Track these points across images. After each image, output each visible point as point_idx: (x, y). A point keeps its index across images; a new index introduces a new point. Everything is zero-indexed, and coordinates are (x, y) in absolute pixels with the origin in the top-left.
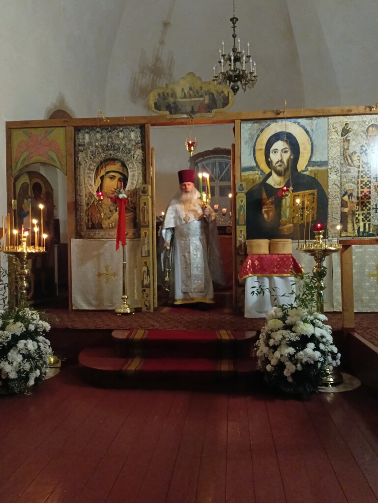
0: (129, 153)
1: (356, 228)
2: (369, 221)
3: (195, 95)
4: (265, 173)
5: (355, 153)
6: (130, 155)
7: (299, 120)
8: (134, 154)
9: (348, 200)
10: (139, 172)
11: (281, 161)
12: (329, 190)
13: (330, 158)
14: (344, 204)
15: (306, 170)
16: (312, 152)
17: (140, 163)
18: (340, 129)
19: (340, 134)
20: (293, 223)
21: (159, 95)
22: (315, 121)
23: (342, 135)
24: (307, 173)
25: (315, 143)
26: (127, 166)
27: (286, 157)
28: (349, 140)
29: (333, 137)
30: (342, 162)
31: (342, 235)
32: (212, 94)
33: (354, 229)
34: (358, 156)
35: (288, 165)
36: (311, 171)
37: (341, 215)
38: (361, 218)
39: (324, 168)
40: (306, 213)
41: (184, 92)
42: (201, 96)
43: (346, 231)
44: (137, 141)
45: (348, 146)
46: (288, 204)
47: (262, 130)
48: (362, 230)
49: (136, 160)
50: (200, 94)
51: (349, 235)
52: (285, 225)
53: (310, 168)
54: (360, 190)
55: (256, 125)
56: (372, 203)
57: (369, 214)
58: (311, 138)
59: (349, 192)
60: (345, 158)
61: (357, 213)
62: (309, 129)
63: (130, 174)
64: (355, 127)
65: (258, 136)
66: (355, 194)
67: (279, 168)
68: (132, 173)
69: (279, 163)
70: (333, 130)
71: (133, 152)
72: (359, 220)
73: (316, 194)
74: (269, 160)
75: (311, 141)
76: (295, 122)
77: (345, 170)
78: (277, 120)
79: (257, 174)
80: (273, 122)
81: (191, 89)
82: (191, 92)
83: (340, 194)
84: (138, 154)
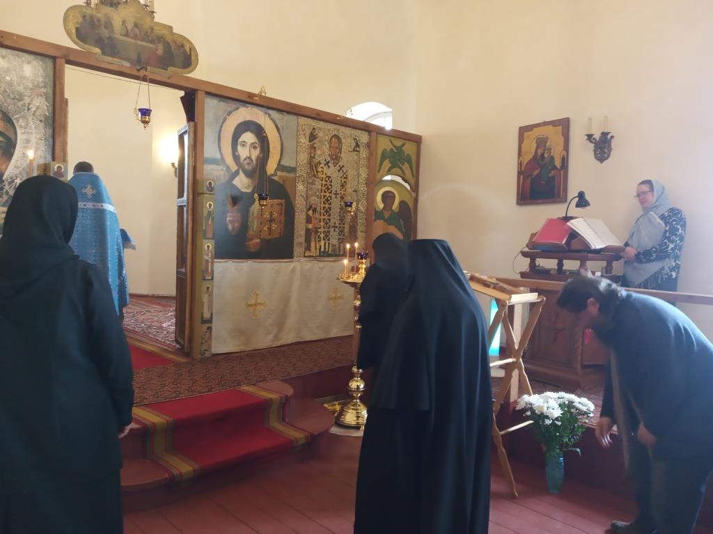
0: (19, 101)
1: (318, 247)
2: (329, 240)
3: (143, 37)
4: (231, 170)
5: (320, 163)
6: (22, 103)
7: (271, 112)
8: (29, 104)
9: (312, 216)
10: (39, 136)
11: (250, 158)
12: (296, 202)
13: (298, 164)
14: (309, 220)
15: (275, 174)
16: (282, 154)
17: (41, 121)
18: (308, 133)
19: (308, 138)
20: (260, 238)
21: (84, 17)
22: (287, 117)
23: (310, 142)
24: (276, 178)
25: (285, 144)
26: (15, 121)
27: (255, 154)
28: (315, 148)
29: (301, 140)
30: (309, 171)
31: (306, 255)
32: (168, 43)
33: (316, 249)
34: (322, 168)
35: (257, 165)
36: (280, 177)
37: (306, 231)
38: (322, 236)
39: (292, 175)
40: (274, 226)
41: (126, 28)
42: (152, 42)
43: (310, 250)
44: (36, 83)
45: (315, 155)
46: (255, 214)
47: (230, 113)
48: (322, 249)
49: (33, 114)
50: (150, 38)
51: (311, 254)
52: (252, 240)
53: (279, 173)
54: (323, 205)
55: (222, 103)
56: (331, 221)
57: (329, 232)
58: (281, 137)
59: (314, 206)
60: (311, 167)
61: (319, 230)
62: (279, 126)
63: (20, 137)
64: (321, 134)
65: (225, 120)
66: (318, 209)
67: (247, 167)
68: (25, 136)
69: (248, 161)
70: (302, 132)
71: (27, 100)
72: (320, 238)
73: (284, 205)
74: (237, 154)
75: (281, 140)
76: (266, 113)
77: (311, 181)
78: (247, 105)
79: (222, 170)
80: (243, 106)
81: (136, 25)
82: (136, 30)
83: (306, 207)
84: (38, 104)
